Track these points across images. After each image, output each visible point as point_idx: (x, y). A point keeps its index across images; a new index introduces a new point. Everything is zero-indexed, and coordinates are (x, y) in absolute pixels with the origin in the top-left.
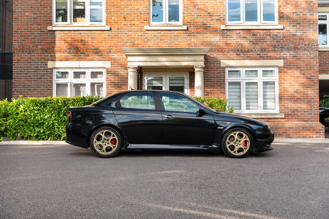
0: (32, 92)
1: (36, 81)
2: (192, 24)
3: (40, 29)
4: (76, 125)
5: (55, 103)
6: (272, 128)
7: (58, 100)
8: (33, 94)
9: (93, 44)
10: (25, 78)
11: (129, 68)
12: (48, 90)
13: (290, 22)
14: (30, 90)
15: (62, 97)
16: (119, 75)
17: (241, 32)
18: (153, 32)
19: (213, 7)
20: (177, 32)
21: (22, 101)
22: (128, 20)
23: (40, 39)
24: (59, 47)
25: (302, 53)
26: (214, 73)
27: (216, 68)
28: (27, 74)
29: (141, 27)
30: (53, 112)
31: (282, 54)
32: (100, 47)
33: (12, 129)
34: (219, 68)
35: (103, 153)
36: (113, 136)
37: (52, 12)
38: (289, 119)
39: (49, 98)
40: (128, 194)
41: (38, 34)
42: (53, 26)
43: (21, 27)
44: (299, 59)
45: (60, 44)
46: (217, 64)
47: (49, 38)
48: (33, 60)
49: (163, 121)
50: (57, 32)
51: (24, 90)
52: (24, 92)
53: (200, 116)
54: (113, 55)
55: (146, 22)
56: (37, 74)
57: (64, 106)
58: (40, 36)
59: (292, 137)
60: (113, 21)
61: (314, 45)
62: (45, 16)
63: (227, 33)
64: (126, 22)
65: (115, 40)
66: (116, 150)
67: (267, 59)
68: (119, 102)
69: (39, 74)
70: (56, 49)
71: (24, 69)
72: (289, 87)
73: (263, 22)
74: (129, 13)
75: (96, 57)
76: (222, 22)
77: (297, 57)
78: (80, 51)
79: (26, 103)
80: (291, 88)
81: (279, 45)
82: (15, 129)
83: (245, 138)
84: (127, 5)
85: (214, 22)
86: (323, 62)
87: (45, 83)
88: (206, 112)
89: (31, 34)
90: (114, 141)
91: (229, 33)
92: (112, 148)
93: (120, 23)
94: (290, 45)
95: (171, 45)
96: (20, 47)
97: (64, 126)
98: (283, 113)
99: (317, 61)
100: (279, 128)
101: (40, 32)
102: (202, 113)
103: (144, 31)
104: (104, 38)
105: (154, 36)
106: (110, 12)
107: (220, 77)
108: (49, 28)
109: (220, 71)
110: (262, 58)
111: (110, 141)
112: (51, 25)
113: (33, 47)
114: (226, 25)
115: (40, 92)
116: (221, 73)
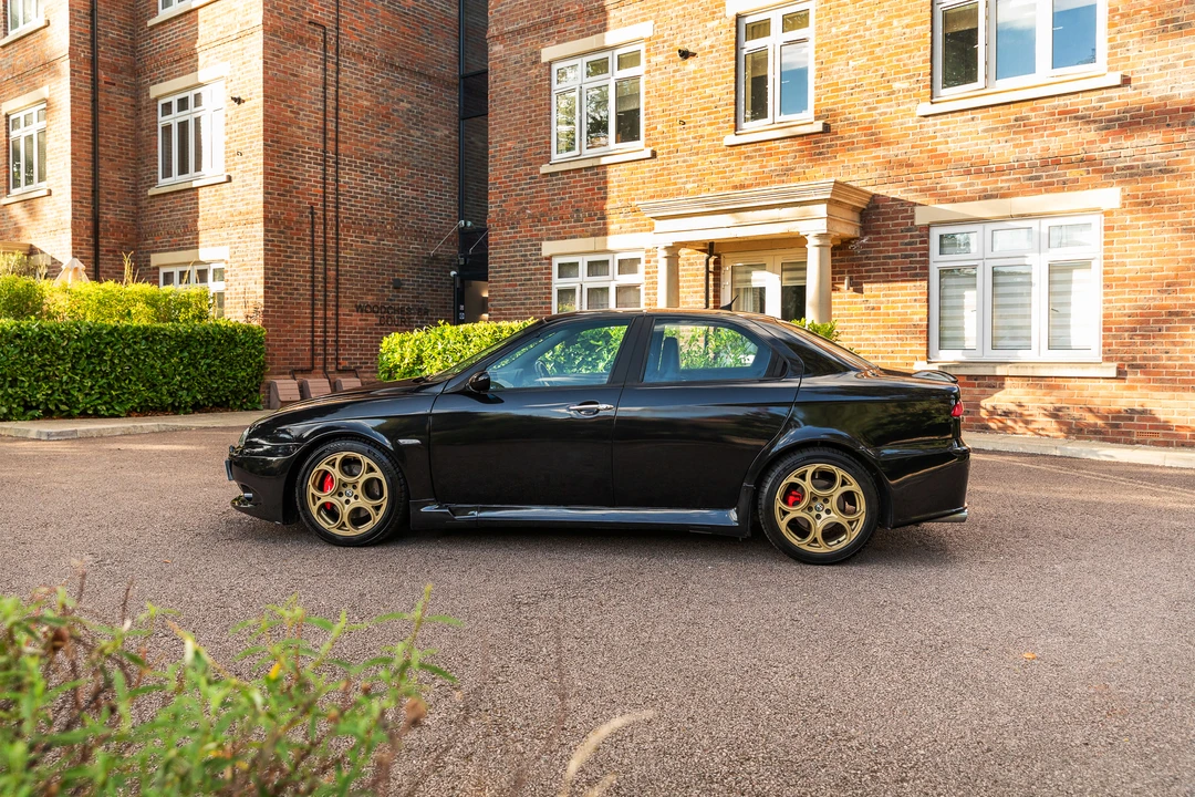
0: (518, 309)
1: (523, 285)
2: (839, 114)
3: (528, 174)
10: (507, 281)
12: (543, 303)
14: (515, 304)
17: (980, 116)
18: (743, 148)
19: (897, 54)
20: (802, 140)
22: (690, 128)
23: (528, 194)
24: (561, 208)
25: (1192, 158)
26: (896, 244)
27: (902, 232)
28: (509, 271)
29: (718, 139)
31: (1118, 168)
32: (633, 199)
34: (908, 230)
37: (549, 133)
38: (1135, 381)
41: (527, 184)
42: (551, 164)
43: (500, 174)
44: (1182, 177)
46: (903, 218)
47: (542, 191)
48: (518, 241)
50: (556, 177)
55: (729, 125)
58: (530, 188)
59: (1140, 444)
62: (537, 143)
63: (935, 125)
64: (685, 132)
65: (663, 180)
67: (1063, 191)
69: (528, 270)
70: (554, 213)
72: (1139, 274)
73: (1050, 71)
74: (692, 108)
76: (920, 94)
77: (1173, 171)
78: (595, 215)
80: (1149, 278)
81: (1106, 141)
84: (688, 90)
85: (897, 98)
87: (538, 289)
89: (516, 185)
93: (674, 136)
94: (1145, 135)
95: (784, 178)
96: (498, 215)
98: (1114, 361)
101: (530, 179)
103: (724, 150)
104: (642, 178)
105: (746, 158)
106: (652, 113)
107: (911, 256)
108: (544, 169)
109: (912, 237)
110: (1046, 188)
112: (548, 162)
113: (518, 213)
114: (934, 100)
115: (529, 309)
116: (916, 243)
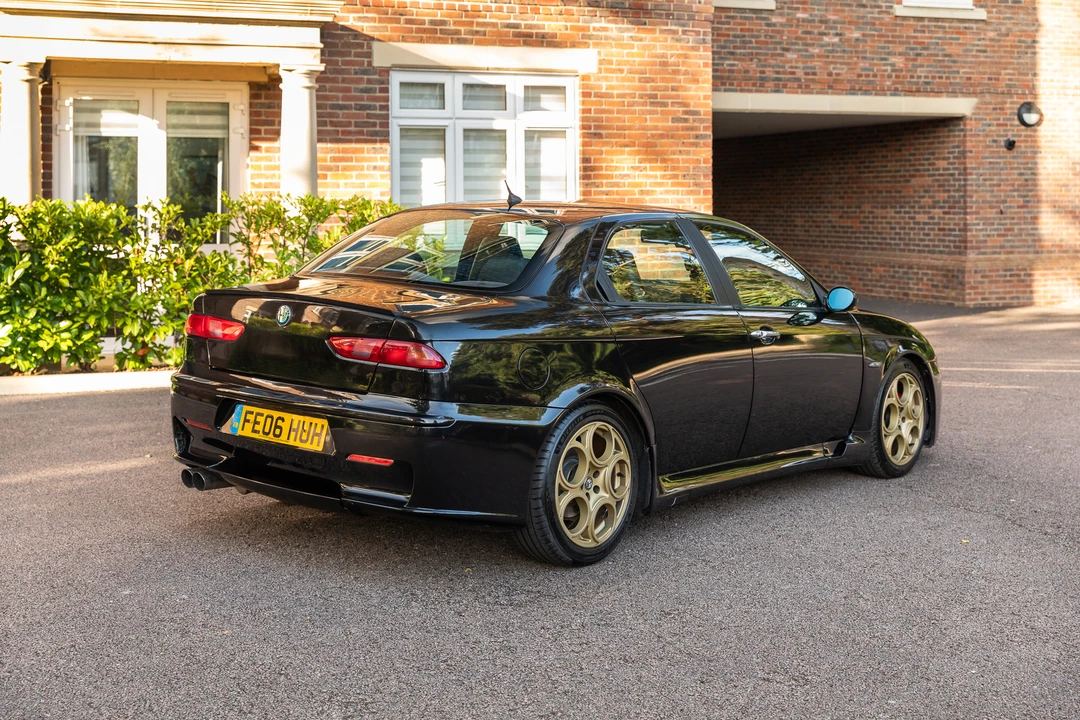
25: (658, 28)
26: (348, 90)
27: (356, 73)
31: (594, 29)
34: (365, 72)
44: (650, 47)
46: (356, 55)
67: (542, 46)
77: (643, 40)
99: (707, 57)
107: (368, 107)
109: (369, 81)
110: (525, 39)
116: (374, 91)
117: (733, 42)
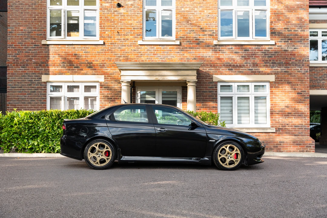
0: (26, 105)
1: (30, 94)
2: (185, 39)
3: (34, 43)
4: (70, 137)
5: (49, 117)
6: (264, 142)
7: (52, 113)
8: (27, 107)
9: (86, 58)
10: (19, 92)
11: (122, 82)
12: (42, 103)
13: (282, 37)
14: (24, 103)
15: (56, 110)
16: (113, 89)
17: (234, 48)
18: (146, 46)
19: (206, 22)
20: (170, 47)
21: (16, 114)
22: (122, 35)
23: (34, 53)
24: (53, 61)
25: (293, 69)
26: (207, 87)
27: (209, 83)
28: (21, 87)
29: (135, 41)
30: (47, 125)
31: (274, 69)
32: (94, 61)
33: (6, 141)
34: (211, 83)
35: (97, 165)
36: (107, 148)
37: (46, 26)
38: (280, 133)
39: (43, 111)
40: (122, 202)
41: (32, 48)
42: (47, 40)
43: (15, 41)
44: (290, 74)
45: (54, 58)
46: (209, 79)
47: (43, 52)
48: (27, 74)
49: (156, 134)
50: (50, 47)
51: (18, 103)
52: (18, 105)
53: (192, 129)
54: (106, 70)
55: (139, 36)
56: (31, 87)
57: (58, 120)
58: (34, 50)
59: (283, 151)
60: (107, 36)
61: (306, 61)
62: (39, 30)
63: (219, 48)
64: (119, 36)
65: (109, 55)
66: (110, 162)
67: (259, 75)
68: (113, 115)
69: (33, 87)
70: (50, 63)
71: (18, 83)
72: (280, 101)
73: (254, 37)
74: (122, 27)
75: (90, 71)
76: (214, 37)
77: (288, 72)
78: (73, 65)
79: (20, 116)
80: (282, 103)
81: (271, 61)
82: (9, 142)
83: (236, 151)
84: (121, 20)
85: (206, 37)
86: (315, 77)
87: (39, 96)
88: (198, 125)
89: (25, 48)
90: (107, 154)
91: (222, 48)
92: (106, 160)
93: (114, 37)
94: (281, 61)
95: (164, 60)
96: (14, 60)
97: (58, 139)
98: (275, 127)
99: (308, 76)
100: (270, 142)
101: (35, 46)
102: (194, 126)
103: (137, 46)
104: (98, 52)
105: (147, 50)
106: (103, 26)
107: (212, 92)
108: (43, 42)
109: (212, 85)
110: (254, 73)
111: (104, 153)
112: (46, 39)
113: (27, 61)
114: (219, 40)
115: (34, 105)
116: (213, 87)
117: (324, 76)
